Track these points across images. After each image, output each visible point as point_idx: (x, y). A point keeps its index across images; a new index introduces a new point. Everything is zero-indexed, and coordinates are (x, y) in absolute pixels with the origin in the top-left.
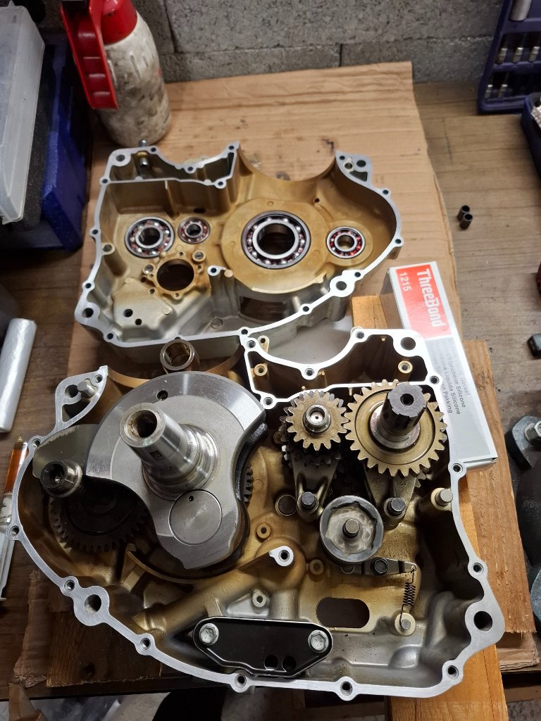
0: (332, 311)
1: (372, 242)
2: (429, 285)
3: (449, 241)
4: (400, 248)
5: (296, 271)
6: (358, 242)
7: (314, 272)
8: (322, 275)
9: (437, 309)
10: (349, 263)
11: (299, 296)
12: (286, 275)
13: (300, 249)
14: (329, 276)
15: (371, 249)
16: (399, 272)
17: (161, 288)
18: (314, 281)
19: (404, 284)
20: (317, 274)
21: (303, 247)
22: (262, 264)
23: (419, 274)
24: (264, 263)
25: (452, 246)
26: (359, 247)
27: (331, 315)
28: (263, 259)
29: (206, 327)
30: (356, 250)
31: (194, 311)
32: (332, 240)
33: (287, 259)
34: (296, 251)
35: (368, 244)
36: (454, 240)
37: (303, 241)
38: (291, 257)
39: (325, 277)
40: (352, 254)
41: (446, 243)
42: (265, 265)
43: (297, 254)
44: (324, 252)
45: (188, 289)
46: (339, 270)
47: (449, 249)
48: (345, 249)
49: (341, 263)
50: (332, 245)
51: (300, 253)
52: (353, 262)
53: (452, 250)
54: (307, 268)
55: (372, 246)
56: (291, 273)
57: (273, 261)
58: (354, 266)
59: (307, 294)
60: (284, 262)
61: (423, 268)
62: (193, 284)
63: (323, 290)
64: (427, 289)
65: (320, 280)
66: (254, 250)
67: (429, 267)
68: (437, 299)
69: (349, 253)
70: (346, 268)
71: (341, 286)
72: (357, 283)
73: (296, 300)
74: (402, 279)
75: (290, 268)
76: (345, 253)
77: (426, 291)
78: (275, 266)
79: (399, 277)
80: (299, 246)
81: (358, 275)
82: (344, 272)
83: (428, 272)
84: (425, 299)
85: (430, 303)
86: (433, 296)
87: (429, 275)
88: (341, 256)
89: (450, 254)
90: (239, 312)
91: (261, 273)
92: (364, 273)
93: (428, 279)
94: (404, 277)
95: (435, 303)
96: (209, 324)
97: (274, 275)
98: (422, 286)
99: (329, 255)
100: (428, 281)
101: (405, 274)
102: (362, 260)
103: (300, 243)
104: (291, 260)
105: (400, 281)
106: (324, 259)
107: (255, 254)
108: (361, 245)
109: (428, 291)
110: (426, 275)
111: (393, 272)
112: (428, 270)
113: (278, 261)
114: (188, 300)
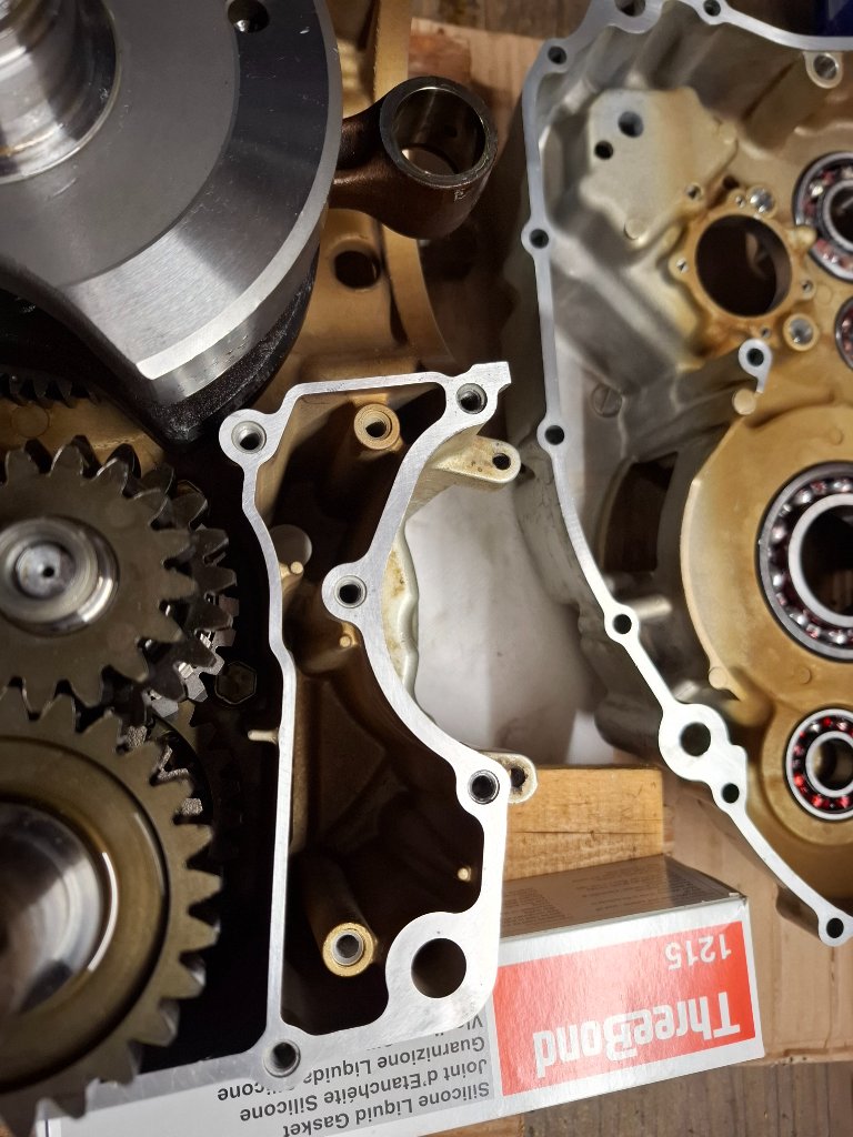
0: (622, 707)
1: (832, 842)
2: (682, 1031)
3: (824, 1051)
4: (815, 931)
5: (750, 612)
6: (833, 800)
7: (744, 663)
8: (734, 686)
9: (597, 1050)
10: (771, 769)
11: (671, 617)
12: (739, 580)
13: (817, 632)
14: (731, 706)
15: (813, 839)
16: (734, 932)
17: (704, 225)
18: (715, 661)
19: (689, 943)
20: (739, 673)
21: (822, 639)
22: (773, 517)
23: (723, 998)
24: (777, 524)
25: (810, 1059)
26: (818, 801)
27: (612, 704)
28: (789, 521)
29: (598, 373)
30: (810, 794)
31: (639, 321)
32: (842, 726)
33: (788, 589)
34: (812, 619)
35: (827, 831)
36: (826, 1065)
37: (840, 639)
38: (794, 602)
39: (727, 695)
40: (799, 781)
41: (820, 1044)
42: (769, 524)
43: (801, 620)
44: (809, 699)
45: (701, 296)
46: (747, 737)
47: (801, 1051)
48: (813, 760)
49: (772, 745)
50: (828, 724)
51: (803, 628)
52: (774, 781)
53: (798, 1059)
54: (759, 647)
55: (821, 841)
56: (745, 597)
57: (780, 548)
58: (760, 783)
59: (678, 640)
60: (778, 580)
61: (741, 1013)
62: (715, 311)
63: (690, 688)
64: (669, 1021)
65: (720, 678)
66: (816, 499)
67: (747, 1033)
68: (633, 1053)
69: (800, 770)
70: (754, 759)
71: (695, 740)
72: (702, 789)
73: (661, 608)
74: (709, 940)
75: (759, 598)
76: (801, 759)
77: (662, 1016)
78: (767, 554)
79: (715, 932)
80: (826, 626)
81: (731, 793)
82: (740, 753)
83: (729, 1028)
84: (634, 1016)
85: (617, 1030)
86: (641, 1041)
87: (719, 1033)
88: (793, 748)
89: (787, 1053)
90: (634, 459)
91: (745, 512)
92: (737, 812)
93: (704, 1028)
94: (715, 947)
95: (619, 1047)
96: (606, 381)
97: (739, 548)
98: (681, 1005)
99: (796, 710)
100: (696, 1028)
101: (725, 953)
102: (777, 809)
103: (836, 628)
104: (783, 602)
105: (702, 933)
106: (782, 696)
107: (805, 498)
108: (823, 808)
109: (660, 1024)
110: (716, 1022)
111: (732, 912)
112: (736, 1029)
113: (780, 563)
114: (668, 299)
